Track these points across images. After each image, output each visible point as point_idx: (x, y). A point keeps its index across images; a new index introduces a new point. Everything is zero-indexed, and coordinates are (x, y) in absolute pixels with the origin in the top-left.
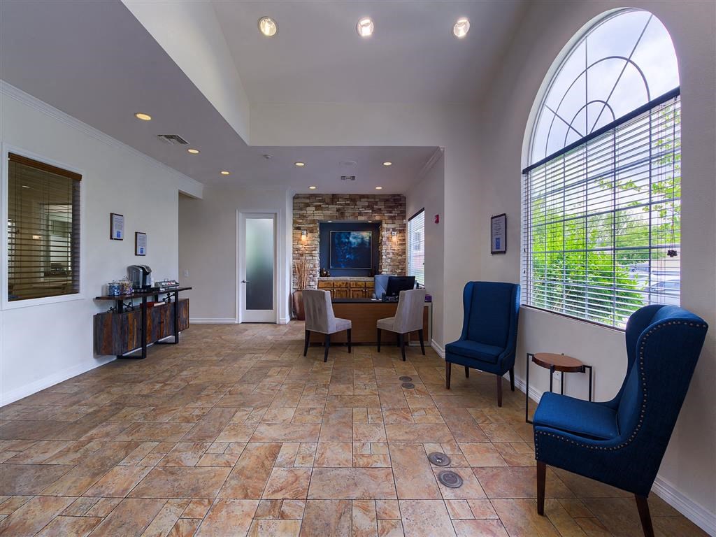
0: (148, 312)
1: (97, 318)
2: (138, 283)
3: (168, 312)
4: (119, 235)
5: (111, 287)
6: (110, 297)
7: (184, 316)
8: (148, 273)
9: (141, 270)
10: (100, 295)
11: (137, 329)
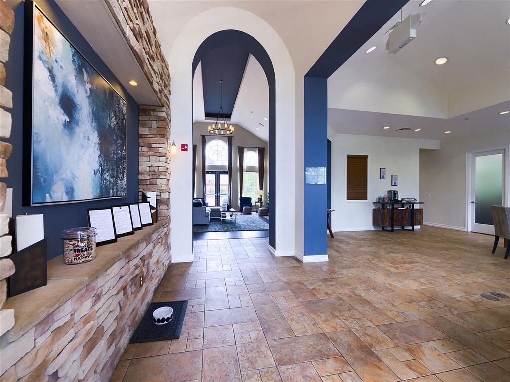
0: (395, 211)
1: (374, 210)
2: (392, 198)
3: (407, 214)
4: (383, 177)
5: (379, 199)
6: (379, 203)
7: (419, 218)
8: (396, 194)
9: (393, 192)
10: (375, 202)
11: (389, 218)
